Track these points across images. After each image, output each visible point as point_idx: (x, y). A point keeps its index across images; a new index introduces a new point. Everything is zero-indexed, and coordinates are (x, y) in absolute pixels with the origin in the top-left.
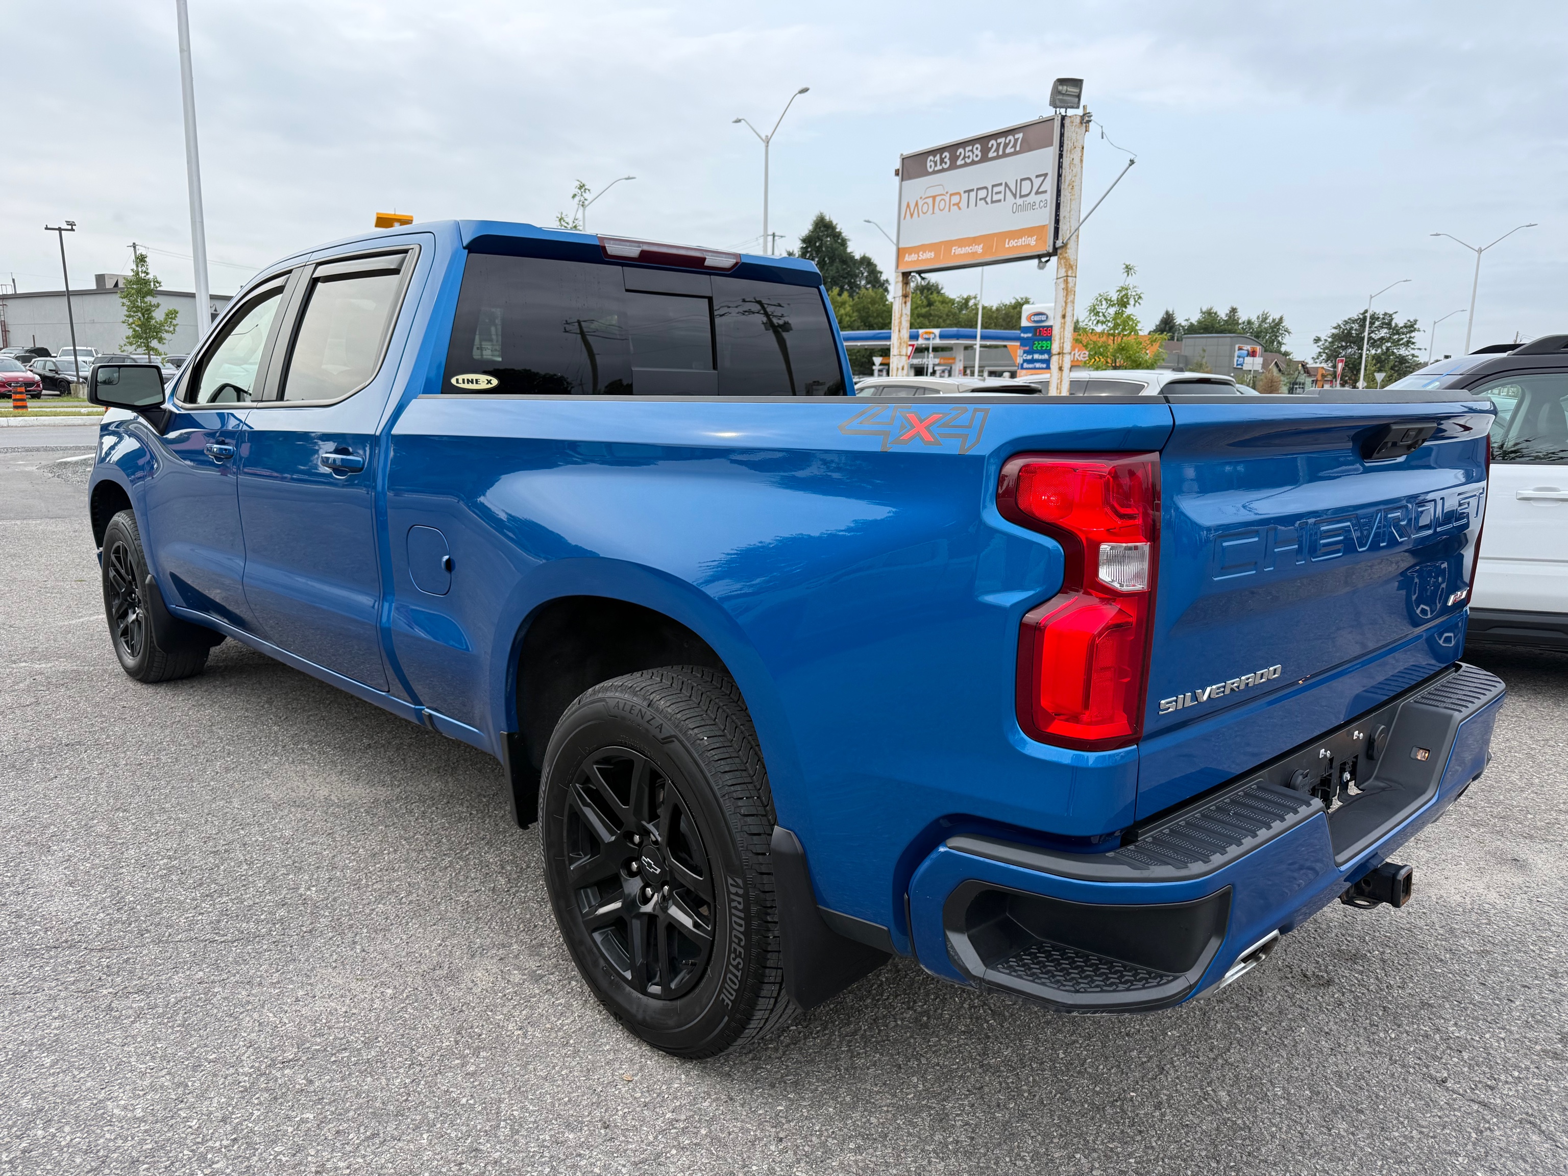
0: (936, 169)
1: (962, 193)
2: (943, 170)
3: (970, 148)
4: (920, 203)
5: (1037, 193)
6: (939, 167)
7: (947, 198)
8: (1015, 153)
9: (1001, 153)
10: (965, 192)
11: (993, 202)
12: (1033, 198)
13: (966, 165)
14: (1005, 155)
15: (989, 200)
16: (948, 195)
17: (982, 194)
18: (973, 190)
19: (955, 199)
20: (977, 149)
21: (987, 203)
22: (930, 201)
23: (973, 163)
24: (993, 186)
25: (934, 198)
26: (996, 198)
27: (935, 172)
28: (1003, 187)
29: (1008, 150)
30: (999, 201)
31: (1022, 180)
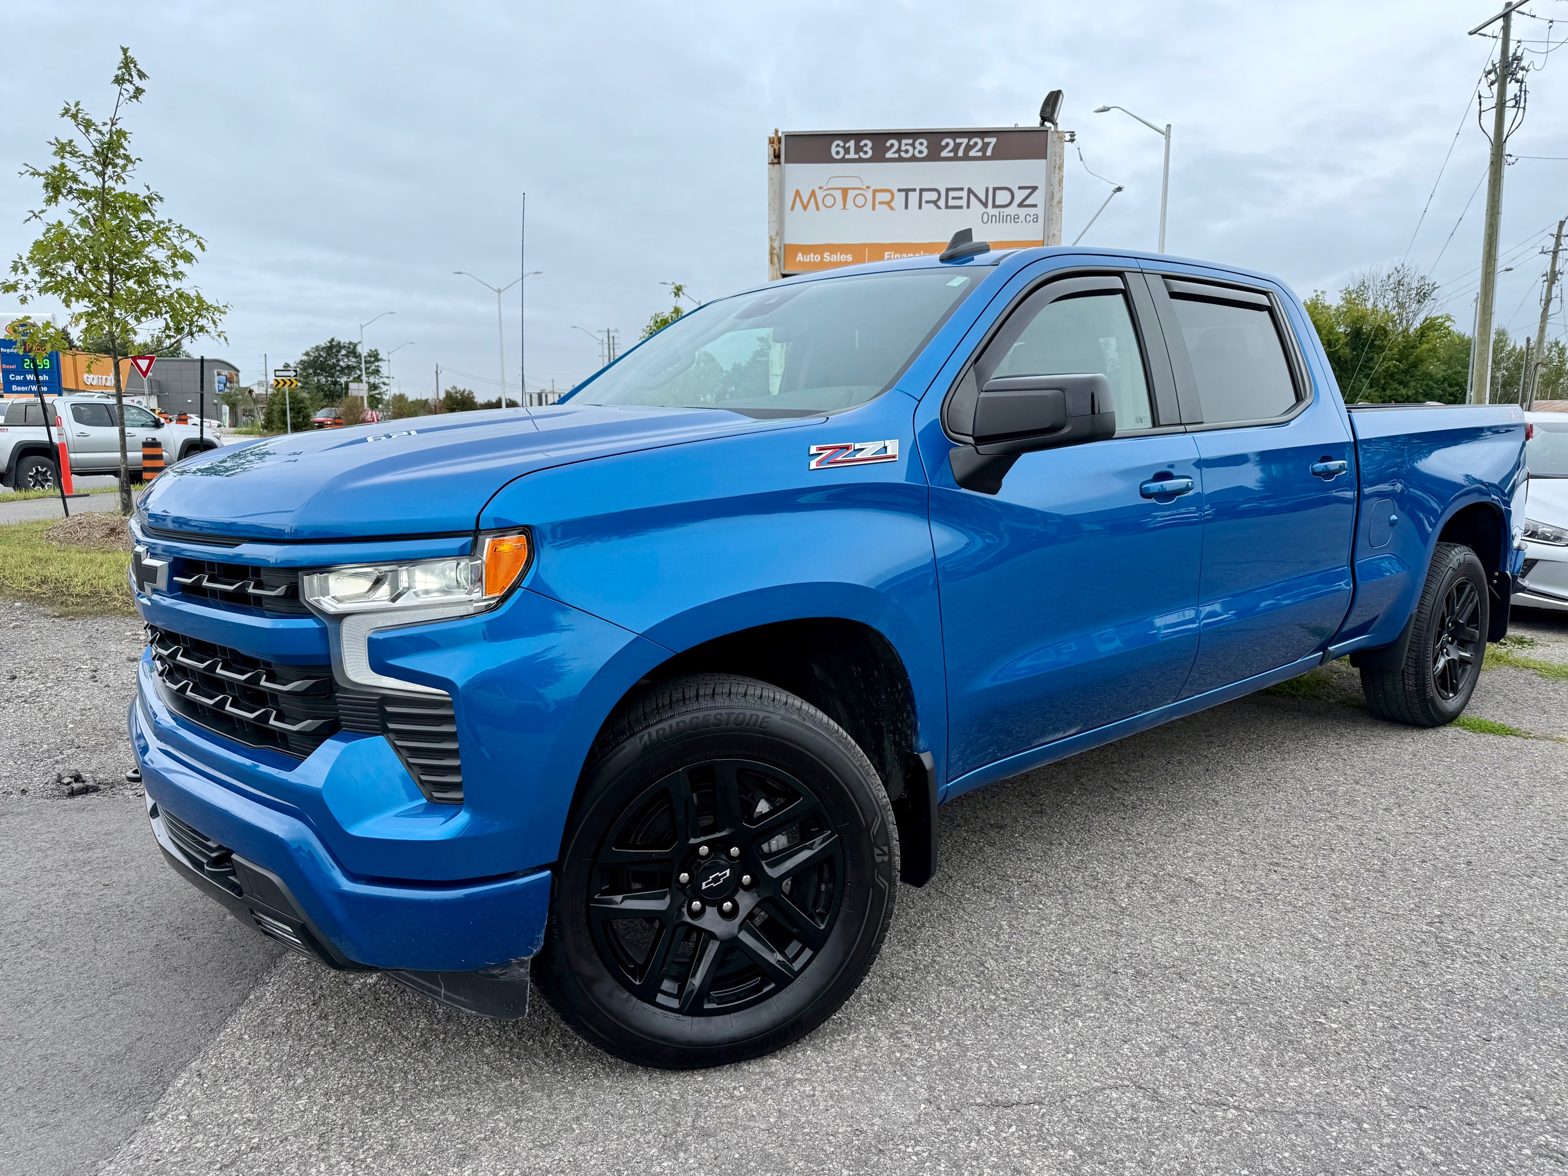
0: (847, 157)
1: (895, 191)
2: (860, 160)
3: (910, 141)
4: (820, 195)
5: (1021, 205)
6: (852, 155)
7: (869, 194)
8: (984, 158)
9: (960, 154)
10: (900, 190)
11: (947, 207)
12: (1013, 210)
13: (901, 159)
14: (966, 158)
15: (942, 203)
16: (870, 191)
17: (927, 196)
18: (914, 190)
19: (886, 197)
20: (922, 147)
21: (939, 207)
22: (838, 194)
23: (913, 159)
24: (948, 190)
25: (845, 192)
26: (952, 203)
27: (843, 160)
28: (964, 194)
29: (972, 153)
30: (961, 207)
31: (995, 189)
